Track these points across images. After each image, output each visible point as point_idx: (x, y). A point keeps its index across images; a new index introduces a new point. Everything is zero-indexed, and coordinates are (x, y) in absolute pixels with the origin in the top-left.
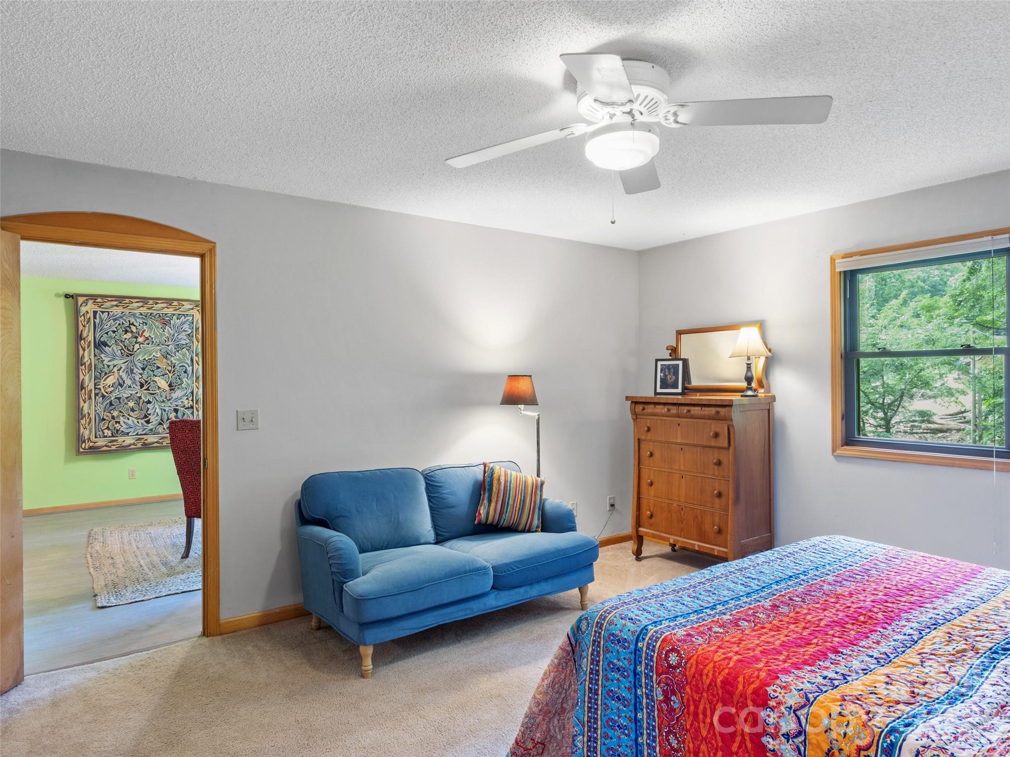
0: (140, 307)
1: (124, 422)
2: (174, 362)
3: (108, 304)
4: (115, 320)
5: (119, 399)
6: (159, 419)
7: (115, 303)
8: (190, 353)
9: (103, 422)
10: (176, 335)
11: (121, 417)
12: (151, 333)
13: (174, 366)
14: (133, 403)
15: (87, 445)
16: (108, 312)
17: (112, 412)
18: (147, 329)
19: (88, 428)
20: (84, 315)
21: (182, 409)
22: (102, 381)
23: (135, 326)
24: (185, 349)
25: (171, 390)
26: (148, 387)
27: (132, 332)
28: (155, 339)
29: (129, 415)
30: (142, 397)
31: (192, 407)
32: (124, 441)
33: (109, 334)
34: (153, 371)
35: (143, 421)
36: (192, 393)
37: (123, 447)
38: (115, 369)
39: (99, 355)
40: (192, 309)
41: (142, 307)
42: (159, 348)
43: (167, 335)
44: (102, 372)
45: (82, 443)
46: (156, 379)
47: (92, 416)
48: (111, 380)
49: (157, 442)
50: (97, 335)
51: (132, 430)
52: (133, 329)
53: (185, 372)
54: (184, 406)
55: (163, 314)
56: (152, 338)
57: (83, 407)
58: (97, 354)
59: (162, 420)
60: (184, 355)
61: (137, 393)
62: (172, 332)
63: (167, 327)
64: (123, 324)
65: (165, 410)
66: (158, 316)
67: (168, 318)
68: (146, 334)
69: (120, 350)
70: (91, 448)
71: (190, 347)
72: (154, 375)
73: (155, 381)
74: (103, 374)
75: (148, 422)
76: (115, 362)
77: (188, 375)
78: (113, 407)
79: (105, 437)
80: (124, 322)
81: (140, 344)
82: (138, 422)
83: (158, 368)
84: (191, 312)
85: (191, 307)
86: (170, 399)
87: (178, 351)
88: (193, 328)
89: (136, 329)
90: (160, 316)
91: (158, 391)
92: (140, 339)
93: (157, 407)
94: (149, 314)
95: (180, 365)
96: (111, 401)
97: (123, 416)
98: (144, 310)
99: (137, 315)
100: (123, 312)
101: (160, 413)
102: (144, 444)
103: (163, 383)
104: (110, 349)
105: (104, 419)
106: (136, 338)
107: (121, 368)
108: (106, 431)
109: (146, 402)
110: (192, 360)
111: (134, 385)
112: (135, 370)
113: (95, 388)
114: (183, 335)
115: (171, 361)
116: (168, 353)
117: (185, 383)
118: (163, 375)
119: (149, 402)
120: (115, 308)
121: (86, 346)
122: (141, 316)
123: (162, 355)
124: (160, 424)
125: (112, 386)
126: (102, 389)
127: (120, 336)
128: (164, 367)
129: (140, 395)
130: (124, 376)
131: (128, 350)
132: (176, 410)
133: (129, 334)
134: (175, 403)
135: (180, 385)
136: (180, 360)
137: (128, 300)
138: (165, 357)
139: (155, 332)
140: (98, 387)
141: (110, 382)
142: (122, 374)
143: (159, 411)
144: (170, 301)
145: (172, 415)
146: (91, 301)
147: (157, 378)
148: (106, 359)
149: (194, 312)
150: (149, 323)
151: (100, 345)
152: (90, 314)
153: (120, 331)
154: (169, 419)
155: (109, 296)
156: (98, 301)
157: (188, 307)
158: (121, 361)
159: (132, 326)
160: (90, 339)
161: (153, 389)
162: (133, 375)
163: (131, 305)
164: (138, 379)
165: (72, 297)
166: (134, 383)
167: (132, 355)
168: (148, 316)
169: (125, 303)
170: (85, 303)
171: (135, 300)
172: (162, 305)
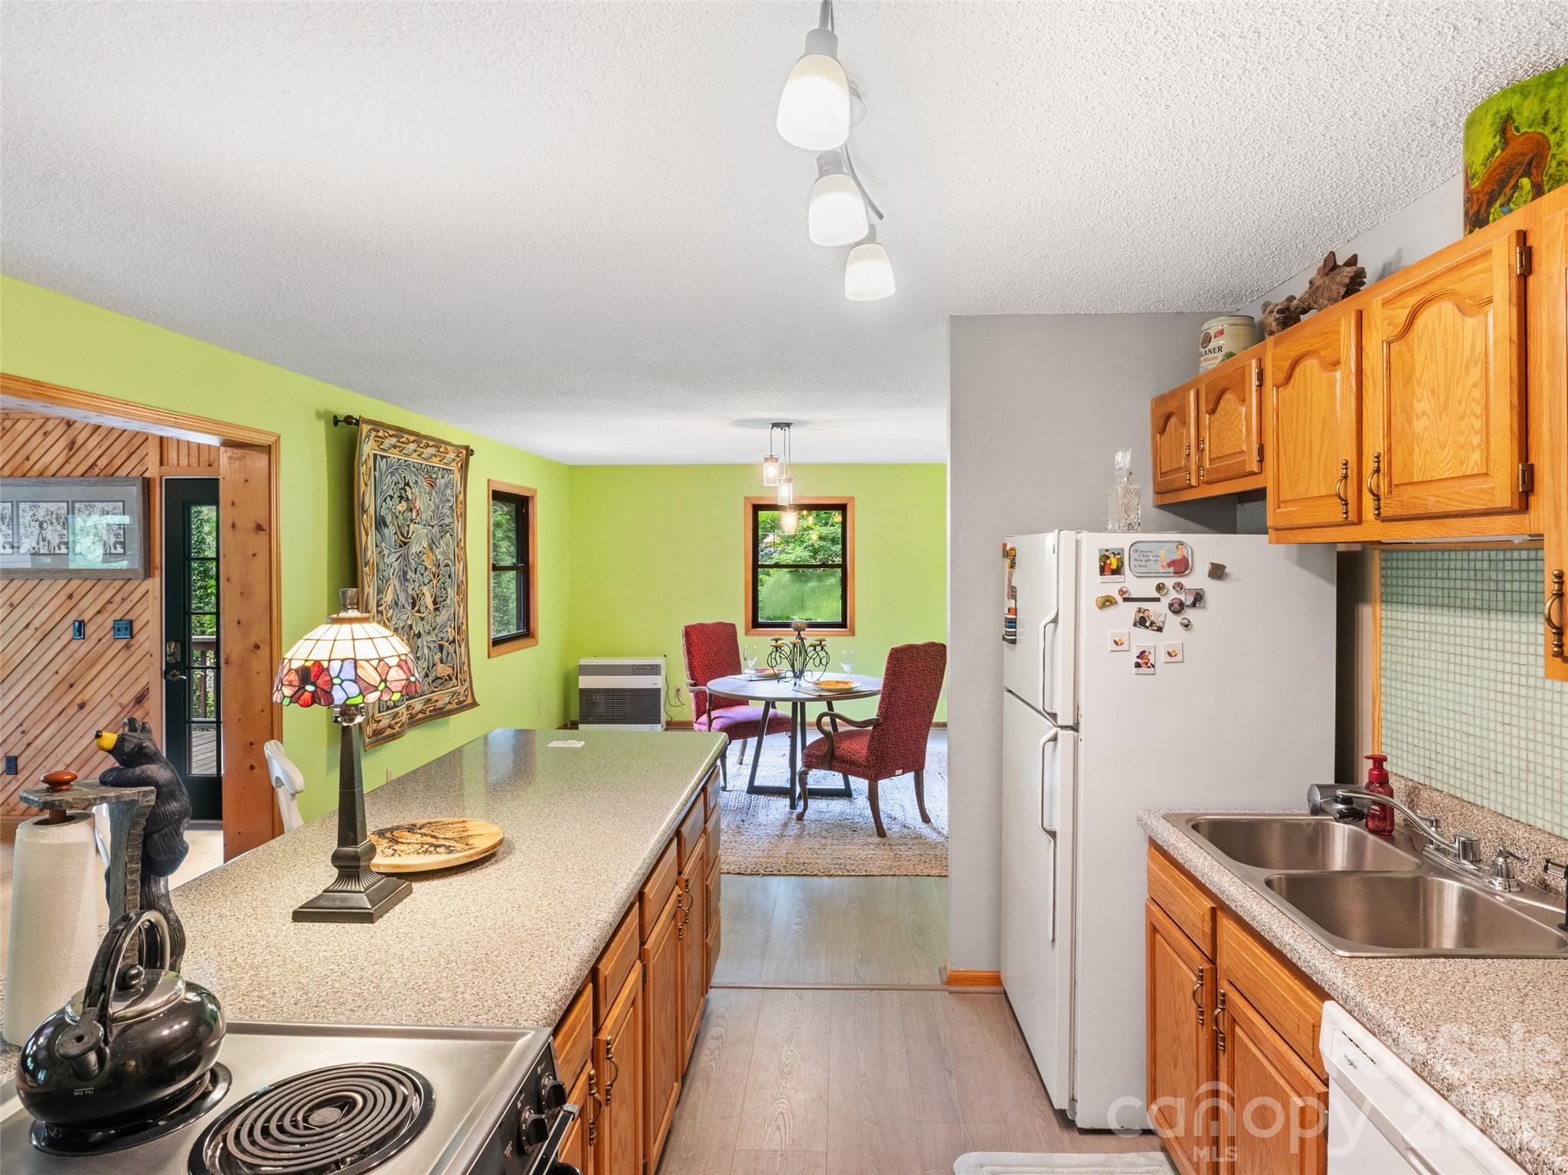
0: (414, 451)
2: (439, 557)
3: (387, 442)
4: (392, 474)
7: (393, 441)
12: (421, 503)
13: (439, 565)
16: (387, 458)
18: (418, 495)
20: (366, 462)
21: (447, 644)
22: (384, 595)
23: (410, 487)
24: (448, 534)
25: (436, 610)
26: (419, 607)
27: (407, 499)
28: (424, 513)
30: (414, 626)
31: (454, 640)
33: (387, 501)
34: (422, 575)
36: (454, 614)
38: (391, 573)
39: (380, 543)
41: (416, 451)
42: (427, 531)
43: (433, 507)
48: (390, 595)
49: (422, 711)
50: (378, 504)
52: (409, 493)
54: (448, 640)
55: (431, 466)
56: (422, 512)
59: (428, 668)
60: (448, 545)
61: (408, 618)
62: (437, 501)
63: (433, 492)
64: (399, 482)
65: (430, 649)
66: (426, 470)
69: (394, 534)
72: (423, 583)
73: (424, 595)
74: (385, 582)
80: (400, 479)
83: (426, 568)
86: (435, 628)
87: (442, 538)
89: (411, 493)
92: (413, 514)
95: (444, 564)
98: (417, 458)
100: (400, 460)
102: (412, 716)
103: (429, 598)
104: (388, 533)
106: (411, 510)
109: (416, 635)
111: (407, 604)
112: (410, 574)
114: (447, 509)
115: (436, 557)
116: (433, 541)
118: (430, 583)
120: (393, 450)
121: (369, 525)
122: (414, 469)
123: (429, 545)
125: (391, 607)
126: (383, 611)
127: (395, 508)
128: (431, 567)
130: (398, 587)
131: (402, 535)
132: (441, 647)
133: (404, 503)
134: (440, 635)
135: (445, 600)
136: (443, 553)
137: (405, 436)
138: (431, 549)
139: (423, 501)
140: (380, 609)
141: (389, 598)
142: (396, 582)
143: (426, 651)
144: (438, 443)
145: (437, 657)
146: (373, 434)
147: (425, 589)
148: (386, 552)
149: (454, 467)
150: (420, 483)
151: (380, 523)
152: (371, 462)
153: (396, 496)
154: (434, 665)
155: (390, 427)
156: (380, 434)
157: (452, 456)
158: (394, 557)
159: (407, 488)
160: (372, 511)
161: (423, 609)
162: (407, 584)
163: (408, 446)
164: (410, 592)
165: (357, 423)
166: (406, 599)
167: (405, 544)
168: (419, 469)
169: (403, 443)
170: (368, 436)
171: (412, 438)
172: (431, 451)
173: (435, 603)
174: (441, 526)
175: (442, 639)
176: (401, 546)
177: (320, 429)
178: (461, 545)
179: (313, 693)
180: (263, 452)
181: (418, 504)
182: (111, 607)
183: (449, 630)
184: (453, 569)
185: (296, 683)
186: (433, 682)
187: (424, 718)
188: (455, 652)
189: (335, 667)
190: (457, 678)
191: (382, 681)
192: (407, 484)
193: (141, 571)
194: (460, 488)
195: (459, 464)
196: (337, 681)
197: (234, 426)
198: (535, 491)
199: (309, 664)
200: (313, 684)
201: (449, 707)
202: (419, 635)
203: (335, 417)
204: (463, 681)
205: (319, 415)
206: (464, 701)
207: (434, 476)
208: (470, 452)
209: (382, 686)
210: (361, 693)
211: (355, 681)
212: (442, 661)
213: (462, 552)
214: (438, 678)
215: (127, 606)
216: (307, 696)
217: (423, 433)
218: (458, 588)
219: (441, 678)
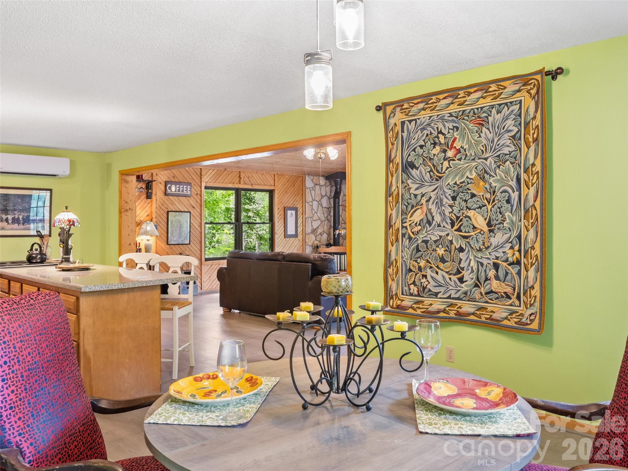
0: (450, 104)
1: (432, 277)
2: (494, 184)
3: (415, 109)
4: (423, 129)
5: (426, 242)
6: (475, 277)
7: (421, 106)
8: (515, 169)
9: (410, 274)
10: (496, 140)
11: (428, 269)
12: (463, 143)
13: (494, 192)
14: (443, 249)
15: (395, 302)
16: (415, 120)
17: (419, 260)
18: (458, 137)
19: (395, 279)
20: (392, 129)
21: (505, 264)
22: (409, 216)
23: (443, 134)
24: (508, 163)
25: (490, 231)
26: (460, 227)
27: (440, 144)
28: (469, 150)
29: (438, 267)
30: (454, 241)
31: (518, 263)
32: (431, 304)
33: (416, 150)
34: (466, 201)
35: (454, 278)
36: (519, 237)
37: (429, 312)
38: (424, 201)
39: (406, 180)
40: (519, 91)
41: (452, 103)
42: (474, 164)
43: (485, 142)
44: (408, 204)
45: (390, 299)
46: (471, 213)
47: (399, 264)
48: (418, 216)
49: (473, 314)
50: (405, 155)
51: (442, 290)
52: (442, 139)
53: (508, 201)
54: (507, 260)
55: (478, 109)
56: (465, 150)
57: (391, 251)
58: (404, 181)
59: (478, 279)
60: (507, 173)
61: (448, 235)
62: (490, 136)
63: (484, 129)
64: (431, 133)
65: (482, 264)
66: (472, 114)
67: (485, 115)
68: (457, 145)
69: (429, 172)
70: (398, 307)
71: (515, 158)
72: (467, 207)
73: (469, 217)
74: (410, 207)
75: (461, 280)
76: (423, 190)
77: (512, 206)
78: (420, 253)
79: (411, 295)
80: (433, 131)
81: (450, 160)
82: (450, 279)
83: (473, 196)
84: (518, 97)
85: (516, 87)
86: (489, 247)
87: (499, 167)
88: (520, 124)
89: (445, 138)
90: (474, 113)
91: (473, 234)
92: (450, 154)
93: (472, 257)
94: (461, 113)
95: (501, 190)
96: (418, 246)
97: (431, 267)
98: (454, 108)
99: (446, 118)
100: (431, 117)
101: (475, 268)
102: (458, 314)
103: (480, 222)
104: (418, 172)
105: (410, 270)
106: (445, 151)
107: (430, 198)
108: (412, 287)
109: (457, 249)
110: (518, 180)
111: (444, 224)
112: (445, 200)
113: (403, 227)
114: (506, 139)
115: (490, 184)
116: (486, 172)
117: (508, 221)
118: (480, 208)
119: (461, 250)
120: (423, 112)
121: (394, 170)
122: (451, 118)
123: (479, 175)
124: (476, 286)
125: (420, 225)
126: (408, 227)
127: (429, 153)
128: (481, 194)
129: (451, 239)
130: (431, 210)
131: (438, 171)
132: (496, 266)
133: (438, 148)
134: (496, 254)
135: (501, 224)
136: (500, 181)
137: (434, 97)
139: (468, 140)
142: (431, 207)
143: (474, 265)
146: (398, 109)
148: (416, 186)
149: (521, 97)
150: (462, 126)
151: (408, 166)
153: (428, 144)
154: (487, 279)
155: (416, 98)
156: (405, 107)
159: (440, 135)
160: (398, 160)
161: (469, 229)
162: (443, 208)
163: (440, 104)
164: (447, 214)
165: (381, 108)
166: (443, 220)
167: (442, 177)
168: (460, 116)
169: (433, 103)
170: (393, 112)
171: (444, 96)
172: (477, 95)
173: (489, 224)
174: (498, 156)
175: (497, 258)
176: (437, 180)
183: (511, 252)
184: (517, 195)
186: (487, 293)
187: (476, 321)
188: (518, 274)
190: (518, 297)
192: (440, 132)
195: (532, 91)
201: (506, 322)
206: (527, 324)
212: (497, 278)
214: (491, 292)
218: (527, 212)
219: (496, 293)
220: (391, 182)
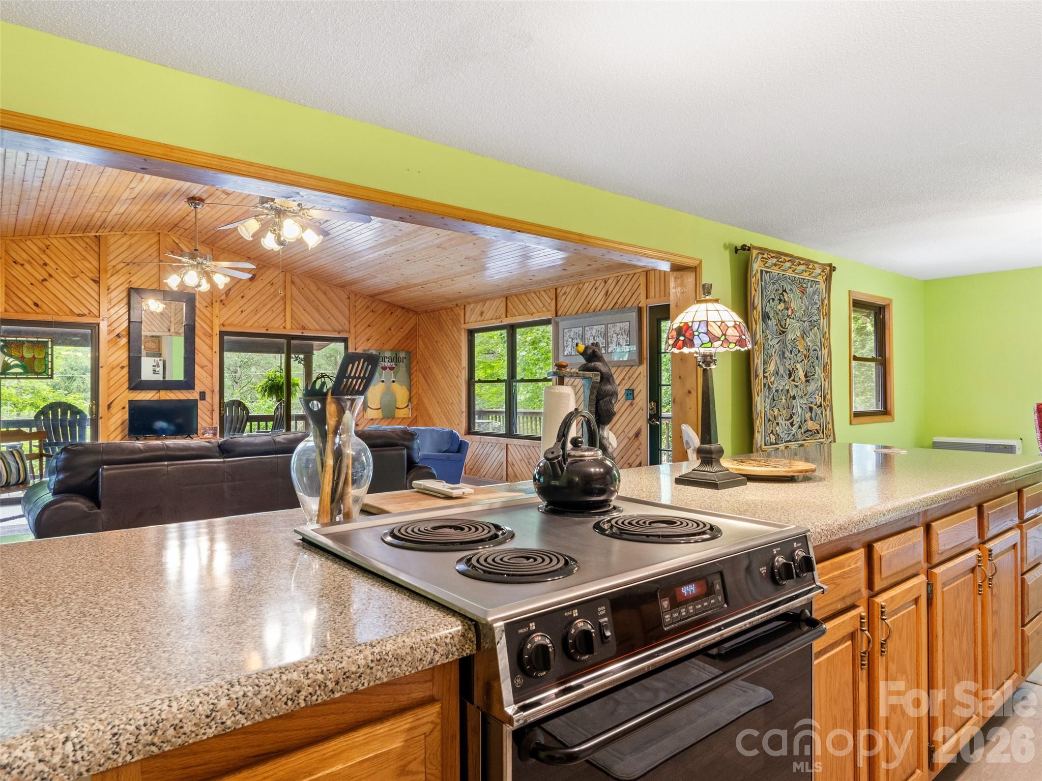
1: (781, 425)
2: (809, 344)
3: (770, 262)
4: (774, 284)
5: (777, 392)
6: (799, 420)
7: (774, 261)
8: (819, 333)
9: (769, 424)
10: (810, 308)
11: (779, 418)
12: (794, 305)
13: (809, 350)
14: (784, 398)
16: (770, 272)
17: (774, 409)
18: (793, 299)
19: (760, 431)
20: (755, 275)
21: (815, 407)
22: (768, 366)
24: (816, 328)
25: (806, 381)
26: (794, 377)
27: (784, 301)
28: (797, 312)
30: (790, 391)
31: (821, 406)
33: (770, 302)
34: (796, 355)
35: (788, 423)
36: (821, 386)
38: (773, 352)
39: (765, 330)
40: (820, 274)
41: (790, 268)
42: (799, 324)
43: (804, 308)
44: (767, 354)
47: (763, 415)
48: (773, 366)
50: (764, 304)
52: (786, 297)
53: (817, 358)
54: (816, 404)
55: (802, 279)
56: (795, 311)
57: (757, 402)
59: (801, 421)
60: (815, 335)
61: (787, 385)
62: (807, 304)
63: (804, 297)
64: (779, 290)
65: (803, 409)
66: (799, 281)
69: (776, 325)
71: (819, 325)
72: (797, 361)
73: (798, 370)
74: (768, 358)
75: (792, 424)
76: (773, 342)
77: (818, 362)
78: (775, 403)
79: (771, 444)
81: (789, 318)
83: (799, 351)
84: (818, 278)
86: (806, 394)
87: (811, 330)
88: (820, 300)
89: (788, 297)
91: (799, 383)
92: (789, 312)
93: (798, 403)
95: (813, 349)
96: (773, 395)
97: (781, 415)
98: (791, 273)
99: (787, 279)
100: (779, 274)
101: (800, 412)
103: (802, 373)
104: (771, 324)
105: (769, 420)
106: (787, 309)
107: (777, 349)
108: (771, 436)
109: (792, 397)
110: (820, 342)
111: (785, 374)
112: (786, 353)
113: (764, 378)
114: (814, 309)
115: (807, 343)
116: (804, 332)
117: (817, 373)
118: (802, 362)
120: (774, 267)
121: (758, 318)
122: (789, 281)
123: (801, 334)
124: (800, 427)
125: (773, 375)
126: (768, 378)
127: (777, 307)
128: (803, 350)
129: (789, 388)
130: (778, 362)
131: (781, 326)
132: (811, 409)
133: (782, 304)
134: (810, 400)
135: (814, 375)
136: (812, 341)
137: (783, 257)
138: (803, 337)
139: (796, 303)
140: (766, 375)
141: (772, 368)
142: (777, 358)
143: (799, 410)
144: (807, 262)
145: (808, 415)
146: (760, 256)
147: (798, 366)
148: (770, 337)
149: (820, 279)
150: (794, 290)
151: (766, 317)
152: (759, 275)
153: (776, 299)
154: (805, 421)
155: (772, 251)
156: (765, 256)
157: (818, 271)
158: (775, 341)
159: (784, 293)
160: (759, 308)
161: (797, 380)
162: (785, 360)
163: (784, 264)
164: (787, 366)
165: (749, 249)
166: (785, 371)
167: (784, 332)
168: (793, 281)
169: (781, 262)
170: (756, 258)
171: (787, 259)
172: (802, 267)
173: (806, 376)
174: (811, 321)
175: (812, 403)
176: (780, 334)
177: (726, 255)
178: (826, 335)
179: (683, 341)
180: (692, 271)
181: (792, 305)
182: (624, 382)
183: (817, 397)
184: (820, 353)
185: (675, 336)
186: (805, 432)
188: (822, 413)
189: (695, 327)
190: (823, 433)
191: (723, 335)
192: (785, 291)
193: (637, 360)
194: (824, 295)
195: (824, 278)
196: (696, 333)
197: (675, 255)
198: (891, 300)
199: (682, 325)
200: (684, 335)
202: (794, 397)
203: (736, 247)
204: (828, 436)
205: (726, 247)
207: (805, 286)
208: (833, 269)
209: (723, 338)
210: (710, 341)
211: (706, 334)
212: (811, 419)
213: (827, 342)
214: (808, 431)
215: (631, 381)
216: (680, 343)
217: (796, 255)
218: (824, 367)
219: (811, 431)
220: (756, 330)
